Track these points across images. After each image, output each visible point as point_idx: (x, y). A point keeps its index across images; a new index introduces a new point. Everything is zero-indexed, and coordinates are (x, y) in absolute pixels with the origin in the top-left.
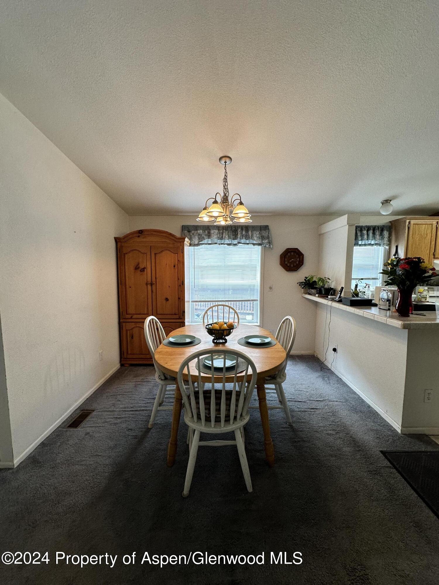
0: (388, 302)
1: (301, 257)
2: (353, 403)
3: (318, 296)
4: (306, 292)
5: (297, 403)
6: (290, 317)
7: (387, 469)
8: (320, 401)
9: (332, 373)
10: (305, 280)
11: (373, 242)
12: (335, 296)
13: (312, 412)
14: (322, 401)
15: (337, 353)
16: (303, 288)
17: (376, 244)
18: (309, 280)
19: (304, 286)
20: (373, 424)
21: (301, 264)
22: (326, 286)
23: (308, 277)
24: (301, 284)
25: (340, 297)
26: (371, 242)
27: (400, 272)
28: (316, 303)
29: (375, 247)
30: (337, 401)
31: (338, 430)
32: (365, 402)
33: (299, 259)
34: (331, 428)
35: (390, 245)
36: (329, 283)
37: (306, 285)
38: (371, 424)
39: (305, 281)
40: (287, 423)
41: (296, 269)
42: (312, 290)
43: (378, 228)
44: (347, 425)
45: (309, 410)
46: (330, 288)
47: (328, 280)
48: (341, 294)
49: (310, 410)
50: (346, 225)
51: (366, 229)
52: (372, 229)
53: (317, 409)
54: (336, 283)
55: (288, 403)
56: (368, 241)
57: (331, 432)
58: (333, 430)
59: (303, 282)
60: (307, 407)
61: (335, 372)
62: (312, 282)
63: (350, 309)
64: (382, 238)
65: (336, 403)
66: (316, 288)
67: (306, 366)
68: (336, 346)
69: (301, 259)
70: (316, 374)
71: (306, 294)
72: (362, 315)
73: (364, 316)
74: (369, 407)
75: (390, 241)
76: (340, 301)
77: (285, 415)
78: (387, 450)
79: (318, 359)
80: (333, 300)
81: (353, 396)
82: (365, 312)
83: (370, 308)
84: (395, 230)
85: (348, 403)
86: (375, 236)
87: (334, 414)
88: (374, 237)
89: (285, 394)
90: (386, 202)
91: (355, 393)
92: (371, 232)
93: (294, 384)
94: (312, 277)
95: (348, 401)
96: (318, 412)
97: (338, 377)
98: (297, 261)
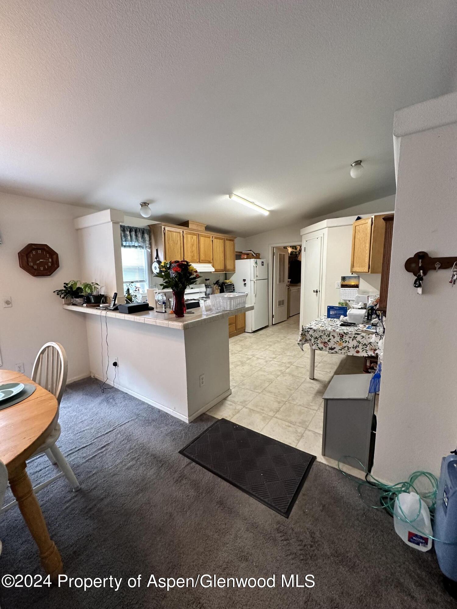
0: (164, 305)
1: (55, 256)
2: (145, 415)
3: (87, 306)
4: (68, 302)
5: (81, 452)
6: (54, 343)
7: (188, 467)
8: (110, 431)
9: (117, 390)
10: (65, 287)
11: (136, 244)
12: (107, 303)
13: (103, 452)
14: (112, 430)
15: (118, 366)
16: (63, 298)
17: (140, 246)
18: (71, 287)
19: (65, 295)
20: (166, 428)
21: (56, 266)
22: (95, 293)
23: (69, 284)
24: (59, 292)
25: (114, 305)
26: (135, 244)
27: (174, 275)
28: (84, 315)
29: (139, 249)
30: (128, 422)
31: (137, 455)
32: (155, 407)
33: (52, 260)
34: (130, 459)
35: (151, 248)
36: (98, 289)
37: (67, 294)
38: (165, 429)
39: (65, 289)
40: (72, 491)
41: (49, 274)
42: (77, 299)
43: (139, 230)
44: (145, 444)
45: (99, 452)
46: (100, 294)
47: (97, 286)
48: (115, 300)
49: (101, 451)
50: (109, 222)
51: (129, 230)
52: (134, 230)
53: (109, 444)
54: (107, 288)
55: (66, 459)
56: (132, 243)
57: (131, 463)
58: (133, 459)
59: (63, 290)
60: (95, 449)
61: (118, 389)
62: (75, 289)
63: (129, 317)
64: (144, 240)
65: (128, 425)
66: (81, 296)
67: (83, 394)
68: (116, 359)
69: (55, 260)
70: (99, 400)
71: (69, 304)
72: (143, 322)
73: (146, 322)
74: (159, 411)
75: (150, 244)
76: (116, 309)
77: (66, 480)
78: (184, 447)
79: (96, 379)
80: (106, 309)
81: (142, 407)
82: (145, 319)
83: (148, 313)
84: (154, 234)
85: (140, 418)
86: (138, 238)
87: (128, 439)
88: (137, 240)
89: (60, 449)
90: (145, 204)
91: (143, 403)
92: (133, 234)
93: (70, 428)
94: (76, 284)
95: (139, 416)
96: (110, 447)
97: (123, 392)
98: (50, 262)
